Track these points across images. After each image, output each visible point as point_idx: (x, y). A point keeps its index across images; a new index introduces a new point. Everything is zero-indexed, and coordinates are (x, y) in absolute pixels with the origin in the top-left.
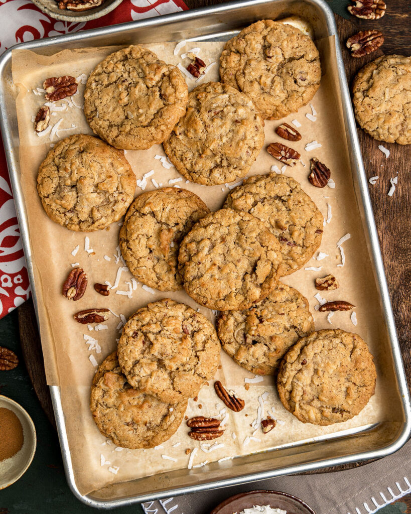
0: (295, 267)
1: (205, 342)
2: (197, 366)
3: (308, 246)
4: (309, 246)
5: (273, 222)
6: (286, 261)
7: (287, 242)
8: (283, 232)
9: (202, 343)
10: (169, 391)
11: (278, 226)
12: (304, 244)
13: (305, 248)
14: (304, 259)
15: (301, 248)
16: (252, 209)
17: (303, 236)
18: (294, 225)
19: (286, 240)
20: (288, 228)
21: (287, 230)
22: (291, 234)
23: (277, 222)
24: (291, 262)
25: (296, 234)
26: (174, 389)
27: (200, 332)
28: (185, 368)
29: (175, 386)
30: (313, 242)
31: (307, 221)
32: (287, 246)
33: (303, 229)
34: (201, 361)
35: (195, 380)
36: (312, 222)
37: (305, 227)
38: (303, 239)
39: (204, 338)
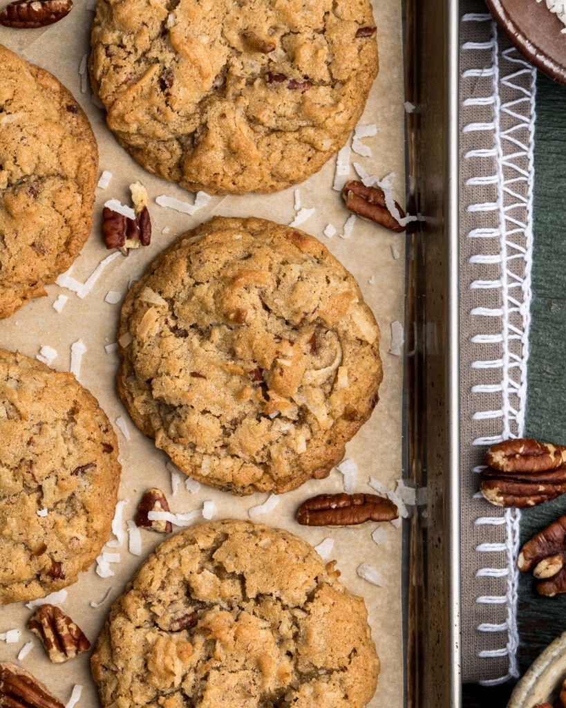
0: (326, 144)
1: (220, 571)
2: (285, 602)
3: (345, 77)
4: (349, 79)
5: (235, 39)
6: (297, 135)
7: (287, 83)
8: (270, 60)
9: (221, 579)
10: (349, 682)
11: (252, 44)
12: (335, 77)
13: (338, 86)
14: (345, 115)
15: (329, 88)
16: (171, 18)
17: (324, 54)
18: (294, 32)
19: (282, 77)
20: (278, 44)
21: (279, 51)
22: (292, 58)
23: (245, 36)
24: (310, 132)
25: (305, 54)
26: (344, 669)
27: (193, 585)
28: (290, 635)
29: (336, 666)
30: (356, 65)
31: (327, 13)
32: (288, 92)
33: (320, 37)
34: (272, 590)
35: (322, 610)
36: (339, 9)
37: (324, 31)
38: (329, 64)
39: (209, 574)
